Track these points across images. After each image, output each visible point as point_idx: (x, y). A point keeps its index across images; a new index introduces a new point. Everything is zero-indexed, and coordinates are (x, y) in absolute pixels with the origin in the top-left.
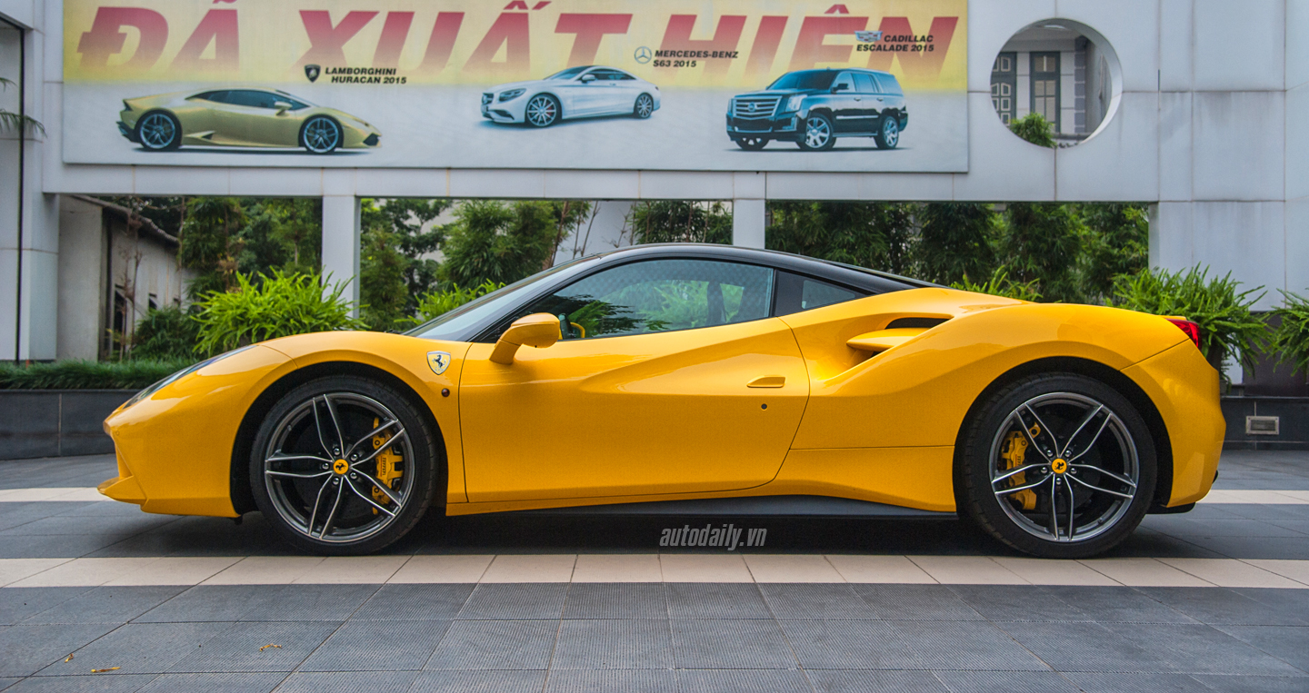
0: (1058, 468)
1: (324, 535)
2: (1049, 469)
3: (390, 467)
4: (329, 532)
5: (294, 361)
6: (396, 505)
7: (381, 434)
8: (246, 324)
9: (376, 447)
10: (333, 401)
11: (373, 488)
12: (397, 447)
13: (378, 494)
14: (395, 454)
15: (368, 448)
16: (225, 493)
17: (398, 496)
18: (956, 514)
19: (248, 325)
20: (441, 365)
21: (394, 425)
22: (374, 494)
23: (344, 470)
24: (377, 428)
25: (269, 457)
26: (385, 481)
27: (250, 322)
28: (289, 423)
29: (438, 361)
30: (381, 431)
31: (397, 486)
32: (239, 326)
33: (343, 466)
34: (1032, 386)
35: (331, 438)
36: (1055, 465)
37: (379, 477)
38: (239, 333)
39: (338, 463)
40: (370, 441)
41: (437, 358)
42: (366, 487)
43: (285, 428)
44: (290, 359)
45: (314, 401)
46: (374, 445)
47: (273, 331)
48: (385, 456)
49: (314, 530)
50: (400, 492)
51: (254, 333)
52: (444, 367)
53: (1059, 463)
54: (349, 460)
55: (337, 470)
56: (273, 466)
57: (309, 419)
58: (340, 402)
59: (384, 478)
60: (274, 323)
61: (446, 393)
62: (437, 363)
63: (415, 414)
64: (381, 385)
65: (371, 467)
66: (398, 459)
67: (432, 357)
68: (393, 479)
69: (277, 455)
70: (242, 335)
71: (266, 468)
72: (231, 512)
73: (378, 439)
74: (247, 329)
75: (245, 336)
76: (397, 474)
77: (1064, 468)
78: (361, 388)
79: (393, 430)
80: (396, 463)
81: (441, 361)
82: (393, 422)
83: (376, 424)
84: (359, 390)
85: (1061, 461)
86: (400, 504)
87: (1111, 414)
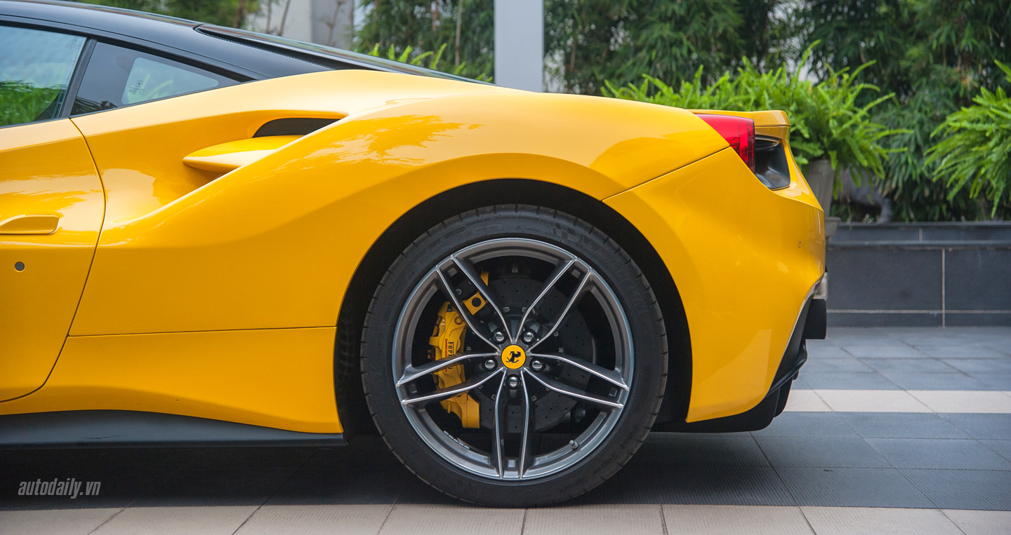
0: (512, 360)
2: (498, 362)
18: (342, 437)
34: (462, 229)
36: (506, 355)
53: (513, 353)
77: (522, 359)
85: (516, 349)
87: (591, 273)
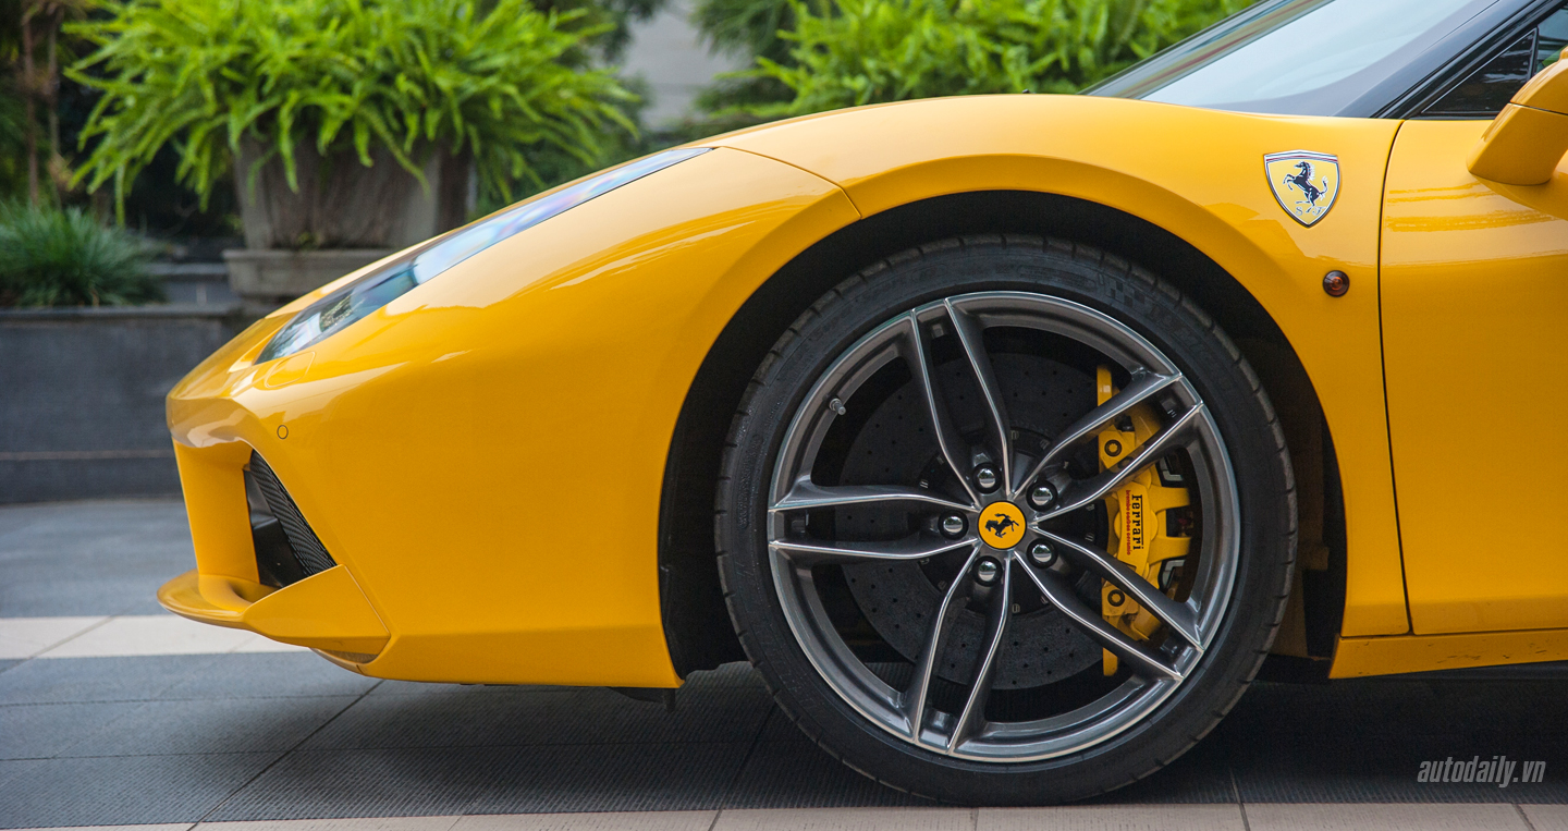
1: (960, 741)
3: (1154, 525)
4: (973, 733)
5: (847, 194)
6: (1184, 643)
7: (1124, 423)
8: (251, 93)
9: (1109, 462)
10: (972, 317)
11: (1107, 589)
12: (1177, 463)
13: (1120, 611)
14: (1165, 484)
15: (1084, 467)
16: (648, 613)
17: (1187, 616)
19: (261, 98)
20: (1314, 194)
21: (1169, 391)
22: (1107, 609)
23: (1012, 536)
24: (1108, 404)
25: (779, 498)
26: (1142, 568)
27: (267, 89)
28: (834, 393)
29: (1301, 181)
30: (1123, 414)
31: (1182, 581)
32: (231, 100)
33: (1007, 522)
35: (973, 436)
37: (1122, 555)
38: (236, 124)
39: (992, 512)
40: (1091, 443)
41: (1298, 172)
42: (1082, 582)
43: (825, 404)
44: (832, 188)
45: (911, 320)
46: (1103, 454)
47: (345, 115)
48: (1137, 490)
49: (927, 725)
50: (1191, 602)
51: (285, 120)
52: (1323, 201)
54: (1027, 503)
55: (990, 536)
56: (794, 526)
57: (897, 375)
58: (992, 321)
59: (1141, 560)
60: (346, 89)
61: (1337, 285)
62: (1299, 191)
63: (1235, 356)
64: (1121, 264)
65: (1096, 526)
66: (1175, 498)
67: (1283, 170)
68: (1164, 562)
69: (801, 491)
70: (245, 132)
71: (771, 535)
72: (660, 671)
73: (1116, 435)
74: (258, 109)
75: (254, 133)
76: (1175, 547)
78: (1067, 276)
79: (1161, 409)
80: (1169, 512)
81: (1311, 181)
82: (1161, 382)
83: (1105, 390)
84: (1054, 283)
86: (1198, 639)
